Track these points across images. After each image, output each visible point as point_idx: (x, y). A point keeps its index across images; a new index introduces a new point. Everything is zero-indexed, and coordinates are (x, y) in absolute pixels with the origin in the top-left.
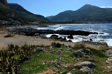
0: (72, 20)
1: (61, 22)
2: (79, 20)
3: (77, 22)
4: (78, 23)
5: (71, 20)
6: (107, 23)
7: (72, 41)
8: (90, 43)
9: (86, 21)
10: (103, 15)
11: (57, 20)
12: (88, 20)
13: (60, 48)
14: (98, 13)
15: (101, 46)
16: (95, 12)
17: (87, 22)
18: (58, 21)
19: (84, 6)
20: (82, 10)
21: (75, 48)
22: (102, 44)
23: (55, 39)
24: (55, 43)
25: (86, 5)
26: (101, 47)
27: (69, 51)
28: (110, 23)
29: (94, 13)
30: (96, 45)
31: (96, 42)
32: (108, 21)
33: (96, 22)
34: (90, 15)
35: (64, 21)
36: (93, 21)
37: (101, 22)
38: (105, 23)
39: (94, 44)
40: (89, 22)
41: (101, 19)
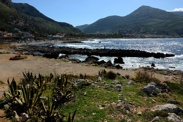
0: (119, 31)
1: (101, 35)
2: (131, 32)
3: (127, 35)
4: (128, 37)
5: (117, 33)
6: (178, 38)
7: (122, 67)
8: (155, 71)
9: (142, 33)
10: (172, 24)
11: (94, 32)
12: (145, 33)
15: (175, 76)
16: (158, 18)
17: (144, 35)
18: (96, 33)
20: (135, 15)
22: (175, 73)
25: (143, 7)
26: (175, 79)
27: (130, 85)
28: (182, 37)
29: (156, 20)
30: (165, 75)
31: (165, 70)
32: (178, 34)
33: (159, 36)
34: (150, 24)
35: (105, 33)
36: (153, 34)
37: (168, 36)
38: (174, 36)
39: (161, 74)
40: (147, 36)
41: (167, 31)
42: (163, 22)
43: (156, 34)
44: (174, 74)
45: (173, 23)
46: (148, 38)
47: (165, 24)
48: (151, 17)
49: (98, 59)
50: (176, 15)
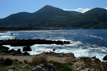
0: (29, 25)
1: (13, 27)
2: (38, 26)
3: (36, 27)
4: (37, 29)
5: (27, 26)
6: (73, 29)
7: (29, 54)
8: (53, 55)
9: (48, 26)
10: (68, 20)
12: (49, 26)
13: (11, 65)
14: (61, 17)
15: (67, 57)
18: (9, 26)
19: (45, 7)
20: (41, 12)
21: (33, 63)
23: (3, 53)
24: (3, 59)
25: (47, 6)
26: (67, 60)
27: (24, 68)
28: (75, 29)
29: (57, 16)
30: (61, 57)
31: (61, 54)
32: (73, 26)
33: (60, 28)
34: (52, 19)
35: (17, 26)
36: (55, 27)
37: (66, 28)
38: (70, 28)
39: (58, 56)
40: (51, 28)
41: (65, 24)
43: (58, 27)
44: (67, 56)
45: (69, 18)
46: (52, 30)
47: (63, 19)
48: (54, 14)
50: (70, 13)
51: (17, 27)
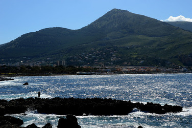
0: (68, 60)
1: (29, 67)
2: (92, 62)
3: (85, 67)
4: (88, 72)
5: (64, 63)
6: (184, 72)
9: (116, 63)
10: (170, 46)
11: (14, 62)
12: (120, 63)
17: (119, 67)
18: (17, 64)
19: (109, 15)
20: (99, 27)
33: (148, 68)
34: (129, 45)
35: (38, 65)
36: (136, 65)
37: (165, 69)
38: (175, 70)
40: (124, 69)
41: (162, 58)
42: (154, 42)
43: (142, 65)
46: (128, 72)
47: (158, 45)
48: (132, 32)
49: (21, 122)
50: (178, 28)
51: (37, 67)
